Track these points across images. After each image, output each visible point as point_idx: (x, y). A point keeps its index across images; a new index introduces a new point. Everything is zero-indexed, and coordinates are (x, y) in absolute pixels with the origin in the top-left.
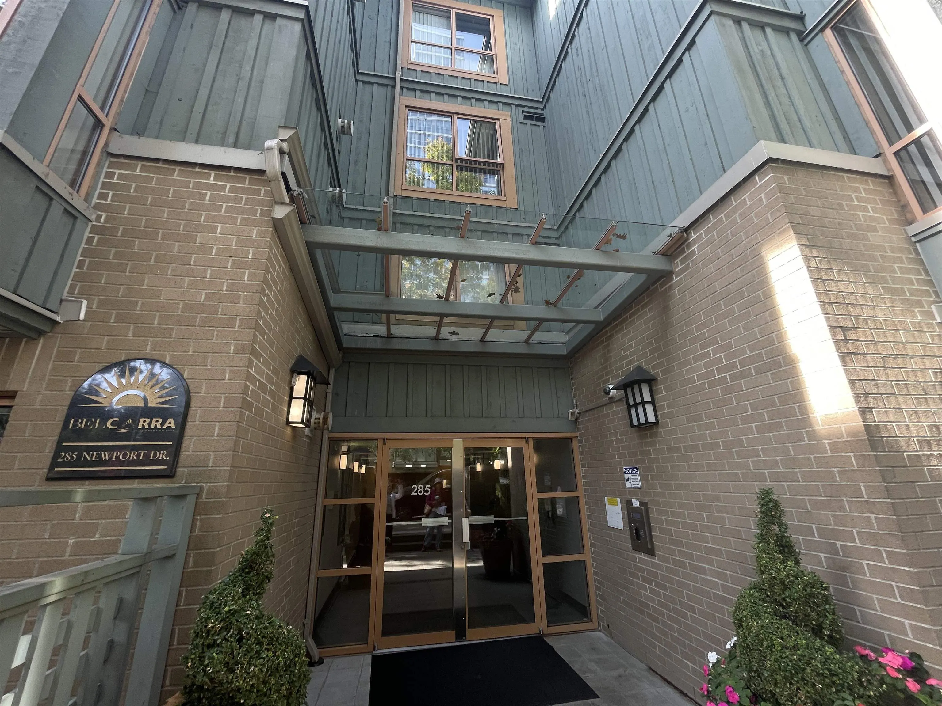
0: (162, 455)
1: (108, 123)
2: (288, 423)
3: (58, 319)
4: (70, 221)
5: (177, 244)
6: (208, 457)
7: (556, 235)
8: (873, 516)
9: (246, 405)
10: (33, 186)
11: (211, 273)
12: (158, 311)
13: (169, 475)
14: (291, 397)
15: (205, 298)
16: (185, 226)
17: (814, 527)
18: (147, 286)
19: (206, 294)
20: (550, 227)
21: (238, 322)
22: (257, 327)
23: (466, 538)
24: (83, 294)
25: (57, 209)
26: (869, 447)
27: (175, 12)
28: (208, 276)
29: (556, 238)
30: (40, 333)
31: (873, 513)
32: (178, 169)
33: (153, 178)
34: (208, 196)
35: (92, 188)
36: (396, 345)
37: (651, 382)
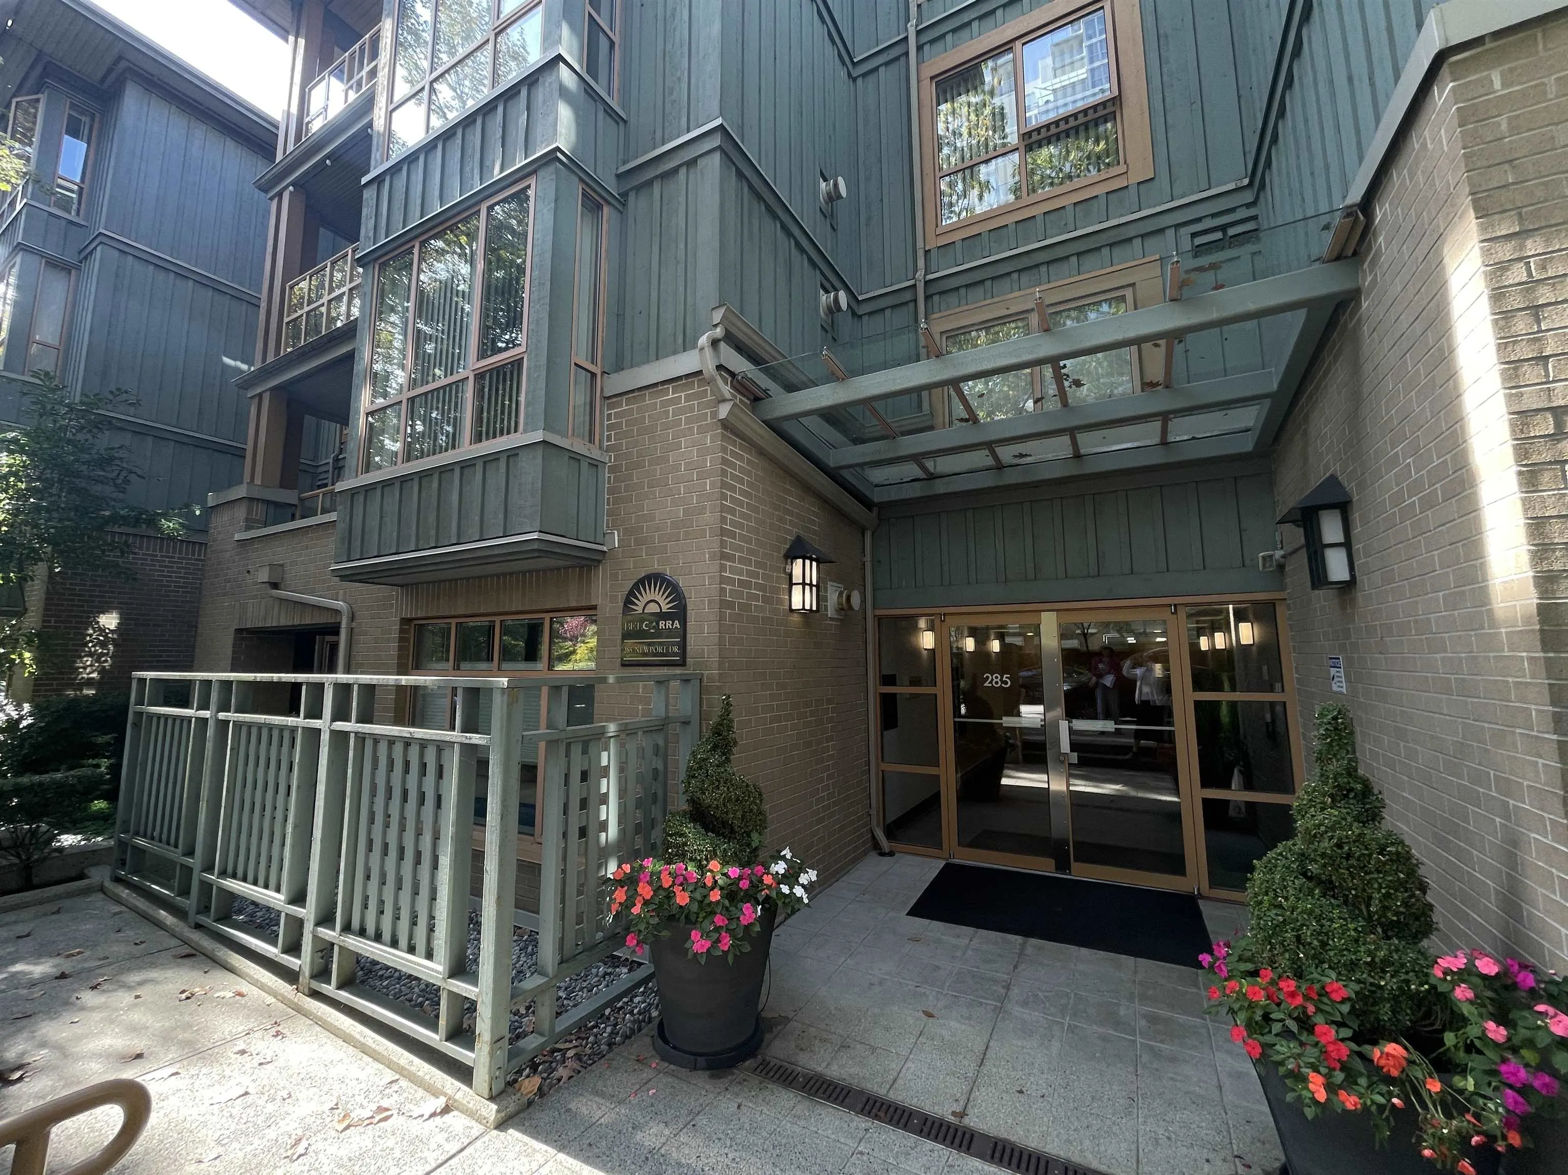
0: (676, 649)
1: (598, 372)
2: (791, 610)
3: (605, 549)
4: (594, 469)
5: (658, 467)
6: (703, 650)
7: (1249, 197)
8: (1541, 761)
9: (724, 604)
10: (566, 458)
11: (684, 489)
12: (656, 532)
13: (683, 664)
14: (791, 584)
15: (683, 514)
16: (661, 447)
17: (1492, 773)
18: (647, 510)
19: (683, 509)
20: (1231, 186)
21: (707, 531)
22: (723, 532)
23: (1065, 747)
24: (615, 526)
25: (584, 465)
26: (1538, 643)
27: (621, 213)
28: (682, 493)
29: (1248, 206)
30: (599, 561)
31: (1541, 757)
32: (647, 392)
33: (634, 408)
34: (671, 412)
35: (601, 435)
36: (940, 487)
37: (1344, 507)
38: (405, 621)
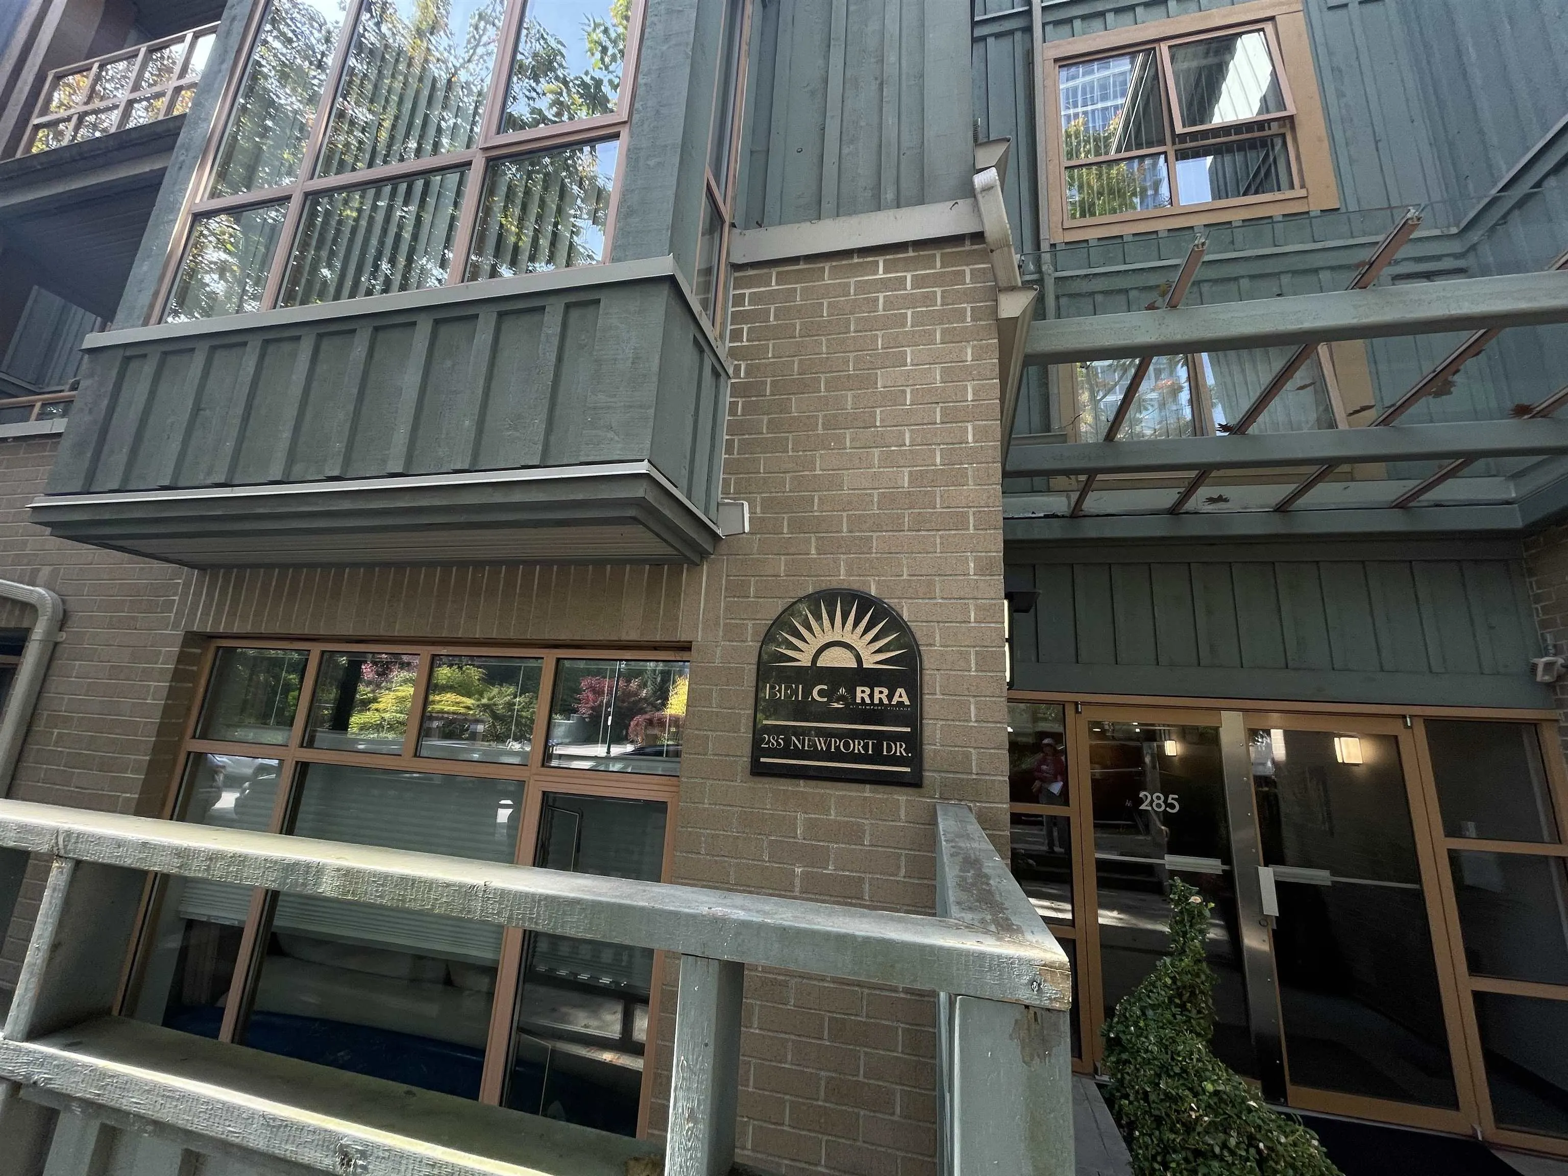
0: (900, 749)
1: (727, 219)
3: (719, 531)
5: (850, 393)
6: (967, 756)
11: (911, 437)
12: (844, 511)
13: (915, 783)
15: (910, 482)
16: (857, 360)
18: (821, 470)
19: (910, 473)
20: (1437, 232)
21: (971, 518)
23: (1270, 905)
24: (743, 491)
28: (907, 443)
30: (703, 554)
32: (827, 266)
33: (795, 289)
34: (881, 301)
38: (194, 639)
